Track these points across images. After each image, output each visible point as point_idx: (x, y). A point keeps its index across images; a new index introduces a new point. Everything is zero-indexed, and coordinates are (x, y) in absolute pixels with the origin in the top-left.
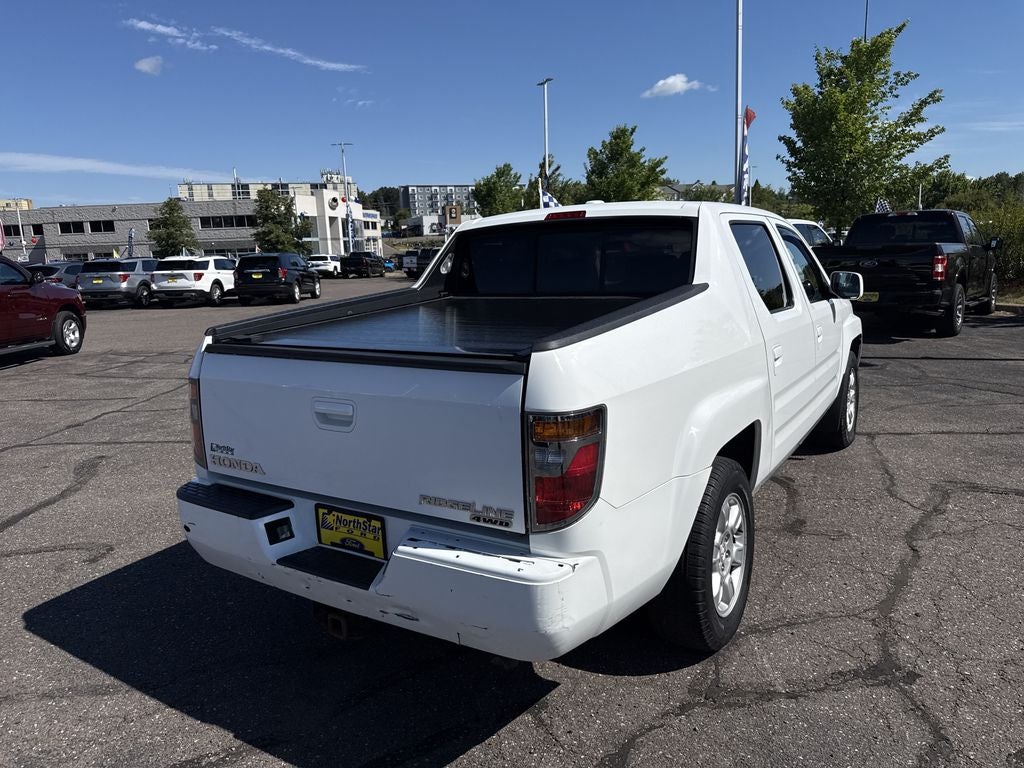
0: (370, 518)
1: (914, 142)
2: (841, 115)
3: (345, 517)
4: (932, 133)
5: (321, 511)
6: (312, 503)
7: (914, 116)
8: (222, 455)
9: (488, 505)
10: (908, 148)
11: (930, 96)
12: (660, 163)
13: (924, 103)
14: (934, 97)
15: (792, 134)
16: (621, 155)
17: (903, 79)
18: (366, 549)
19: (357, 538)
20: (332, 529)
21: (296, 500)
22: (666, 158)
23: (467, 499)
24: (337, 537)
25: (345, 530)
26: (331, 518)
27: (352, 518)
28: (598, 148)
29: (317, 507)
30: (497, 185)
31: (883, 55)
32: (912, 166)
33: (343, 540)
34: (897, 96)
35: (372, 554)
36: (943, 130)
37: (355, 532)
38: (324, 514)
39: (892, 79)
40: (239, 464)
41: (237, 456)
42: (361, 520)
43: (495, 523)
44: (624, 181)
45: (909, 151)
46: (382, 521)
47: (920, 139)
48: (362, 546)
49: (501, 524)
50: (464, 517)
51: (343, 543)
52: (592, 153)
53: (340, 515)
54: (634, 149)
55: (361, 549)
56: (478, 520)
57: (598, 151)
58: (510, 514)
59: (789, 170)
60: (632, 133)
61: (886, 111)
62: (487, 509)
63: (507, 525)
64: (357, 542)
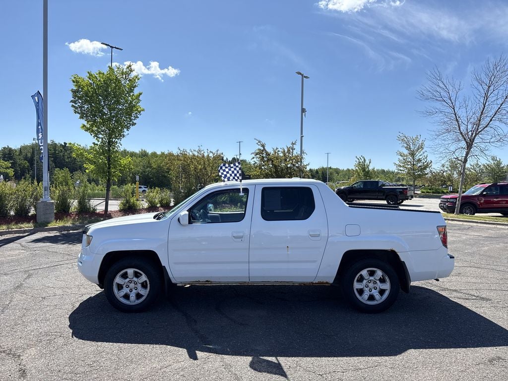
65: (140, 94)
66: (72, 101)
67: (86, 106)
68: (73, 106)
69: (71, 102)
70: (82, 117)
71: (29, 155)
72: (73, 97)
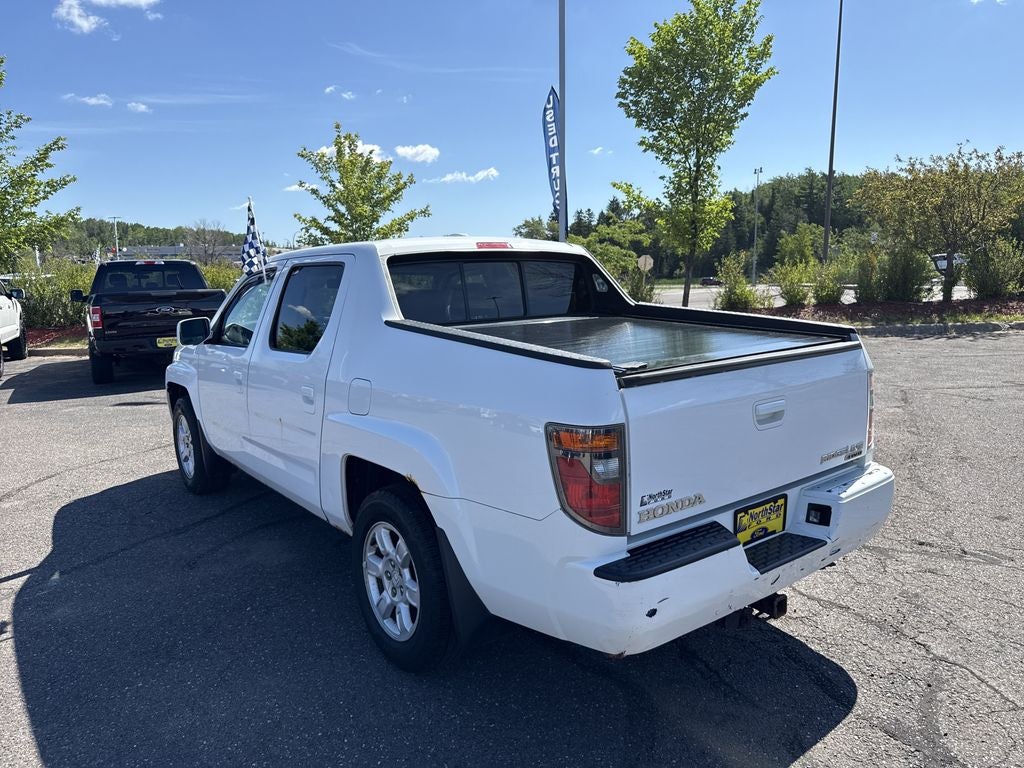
0: (775, 500)
1: (48, 189)
3: (756, 511)
4: (64, 182)
5: (739, 516)
6: (732, 512)
7: (40, 161)
8: (664, 503)
10: (42, 194)
11: (55, 143)
13: (47, 150)
14: (57, 145)
17: (16, 121)
18: (770, 531)
21: (716, 518)
25: (755, 524)
26: (746, 518)
27: (761, 508)
29: (736, 514)
33: (753, 535)
34: (13, 138)
35: (774, 532)
36: (75, 180)
37: (762, 520)
38: (741, 518)
40: (680, 505)
41: (675, 497)
42: (768, 506)
43: (857, 454)
45: (43, 198)
46: (785, 497)
47: (53, 186)
48: (765, 529)
49: (859, 454)
50: (841, 460)
51: (752, 537)
53: (753, 511)
55: (766, 532)
56: (849, 457)
61: (12, 151)
63: (861, 453)
64: (763, 529)
65: (769, 40)
66: (619, 95)
67: (644, 100)
68: (621, 105)
69: (616, 97)
70: (639, 124)
71: (767, 201)
72: (620, 87)
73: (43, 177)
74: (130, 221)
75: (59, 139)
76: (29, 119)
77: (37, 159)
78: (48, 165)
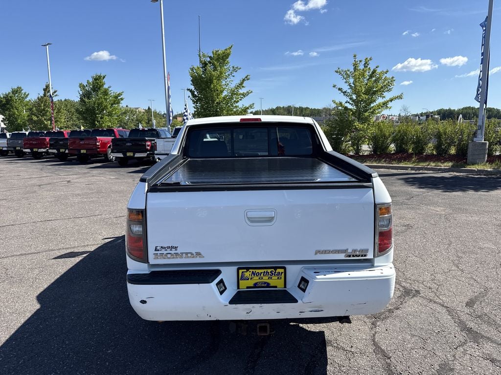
0: (276, 268)
1: (242, 96)
2: (215, 81)
3: (257, 271)
4: (248, 93)
5: (241, 271)
6: (234, 269)
7: (241, 85)
9: (355, 248)
10: (240, 98)
11: (246, 77)
12: (120, 95)
13: (244, 80)
14: (247, 78)
15: (192, 88)
16: (99, 88)
17: (235, 69)
18: (271, 285)
19: (266, 281)
20: (248, 279)
21: (221, 268)
22: (123, 92)
23: (344, 248)
24: (251, 283)
25: (258, 278)
26: (247, 274)
27: (262, 271)
28: (85, 84)
29: (238, 269)
30: (13, 98)
31: (227, 58)
32: (240, 106)
33: (255, 284)
34: (234, 76)
35: (275, 287)
36: (252, 92)
37: (264, 278)
38: (243, 272)
39: (231, 69)
40: (184, 256)
42: (269, 271)
43: (359, 256)
44: (102, 103)
45: (240, 100)
46: (285, 268)
47: (244, 95)
48: (268, 284)
49: (362, 256)
50: (342, 257)
51: (255, 285)
52: (82, 86)
53: (254, 271)
54: (106, 86)
55: (268, 285)
56: (350, 256)
57: (85, 85)
58: (367, 251)
59: (194, 104)
60: (103, 78)
61: (231, 82)
62: (355, 251)
63: (365, 256)
64: (265, 283)
73: (241, 91)
74: (304, 106)
75: (248, 76)
76: (240, 68)
77: (240, 84)
78: (243, 87)
